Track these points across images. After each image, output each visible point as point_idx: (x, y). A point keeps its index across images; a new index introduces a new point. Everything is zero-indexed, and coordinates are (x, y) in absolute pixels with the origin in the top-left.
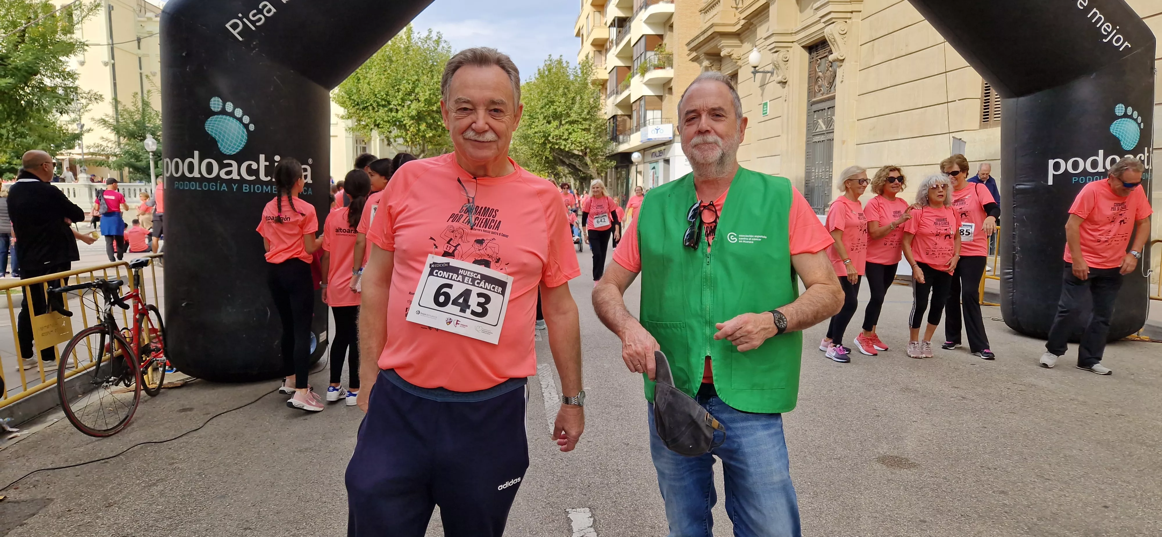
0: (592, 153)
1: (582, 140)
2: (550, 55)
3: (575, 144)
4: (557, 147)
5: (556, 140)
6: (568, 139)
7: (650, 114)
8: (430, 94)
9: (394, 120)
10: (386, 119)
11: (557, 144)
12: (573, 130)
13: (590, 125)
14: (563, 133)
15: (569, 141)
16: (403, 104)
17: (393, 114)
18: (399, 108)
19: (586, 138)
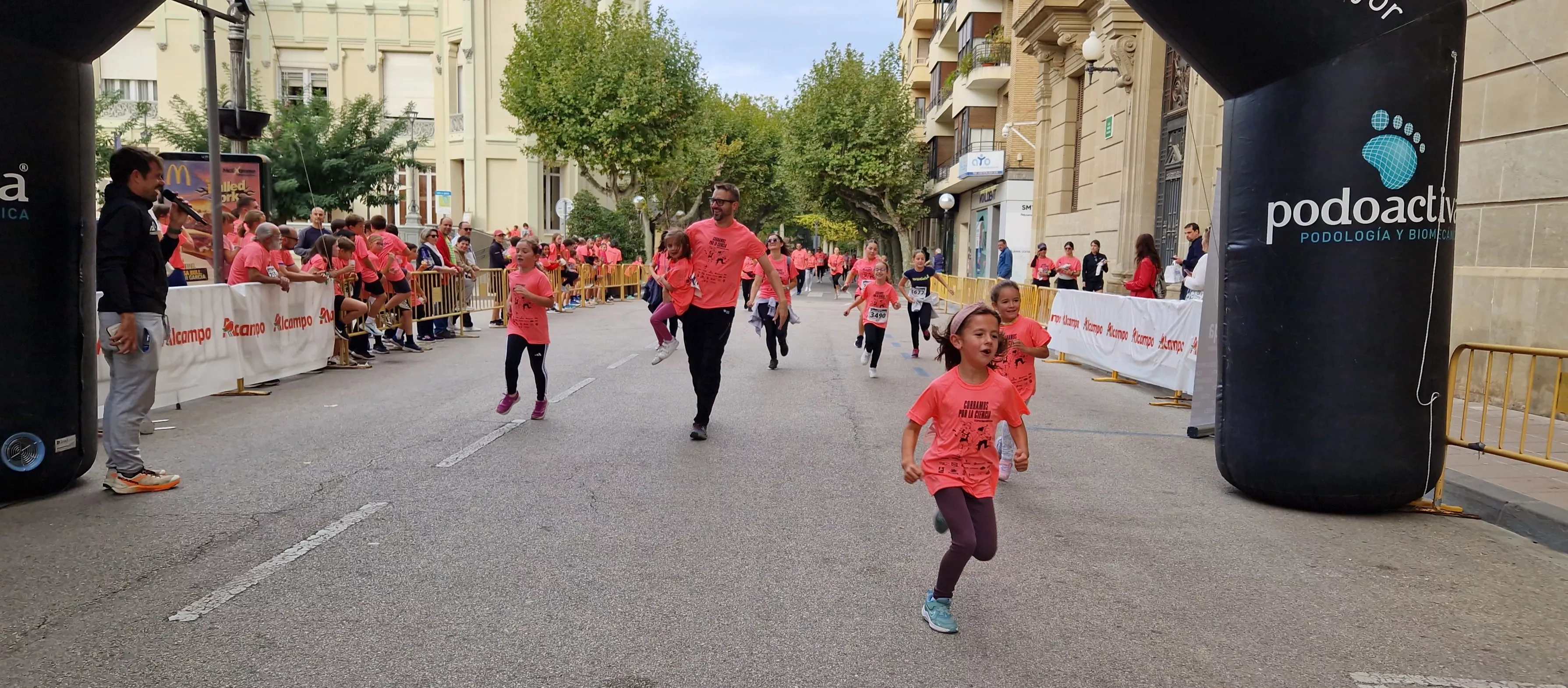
0: (894, 194)
1: (876, 172)
2: (834, 44)
3: (865, 179)
4: (838, 183)
5: (837, 172)
6: (855, 171)
7: (976, 136)
8: (639, 100)
9: (585, 136)
10: (573, 135)
11: (839, 178)
12: (864, 157)
13: (888, 151)
14: (848, 161)
15: (857, 174)
16: (599, 113)
17: (584, 128)
18: (591, 119)
19: (882, 170)
